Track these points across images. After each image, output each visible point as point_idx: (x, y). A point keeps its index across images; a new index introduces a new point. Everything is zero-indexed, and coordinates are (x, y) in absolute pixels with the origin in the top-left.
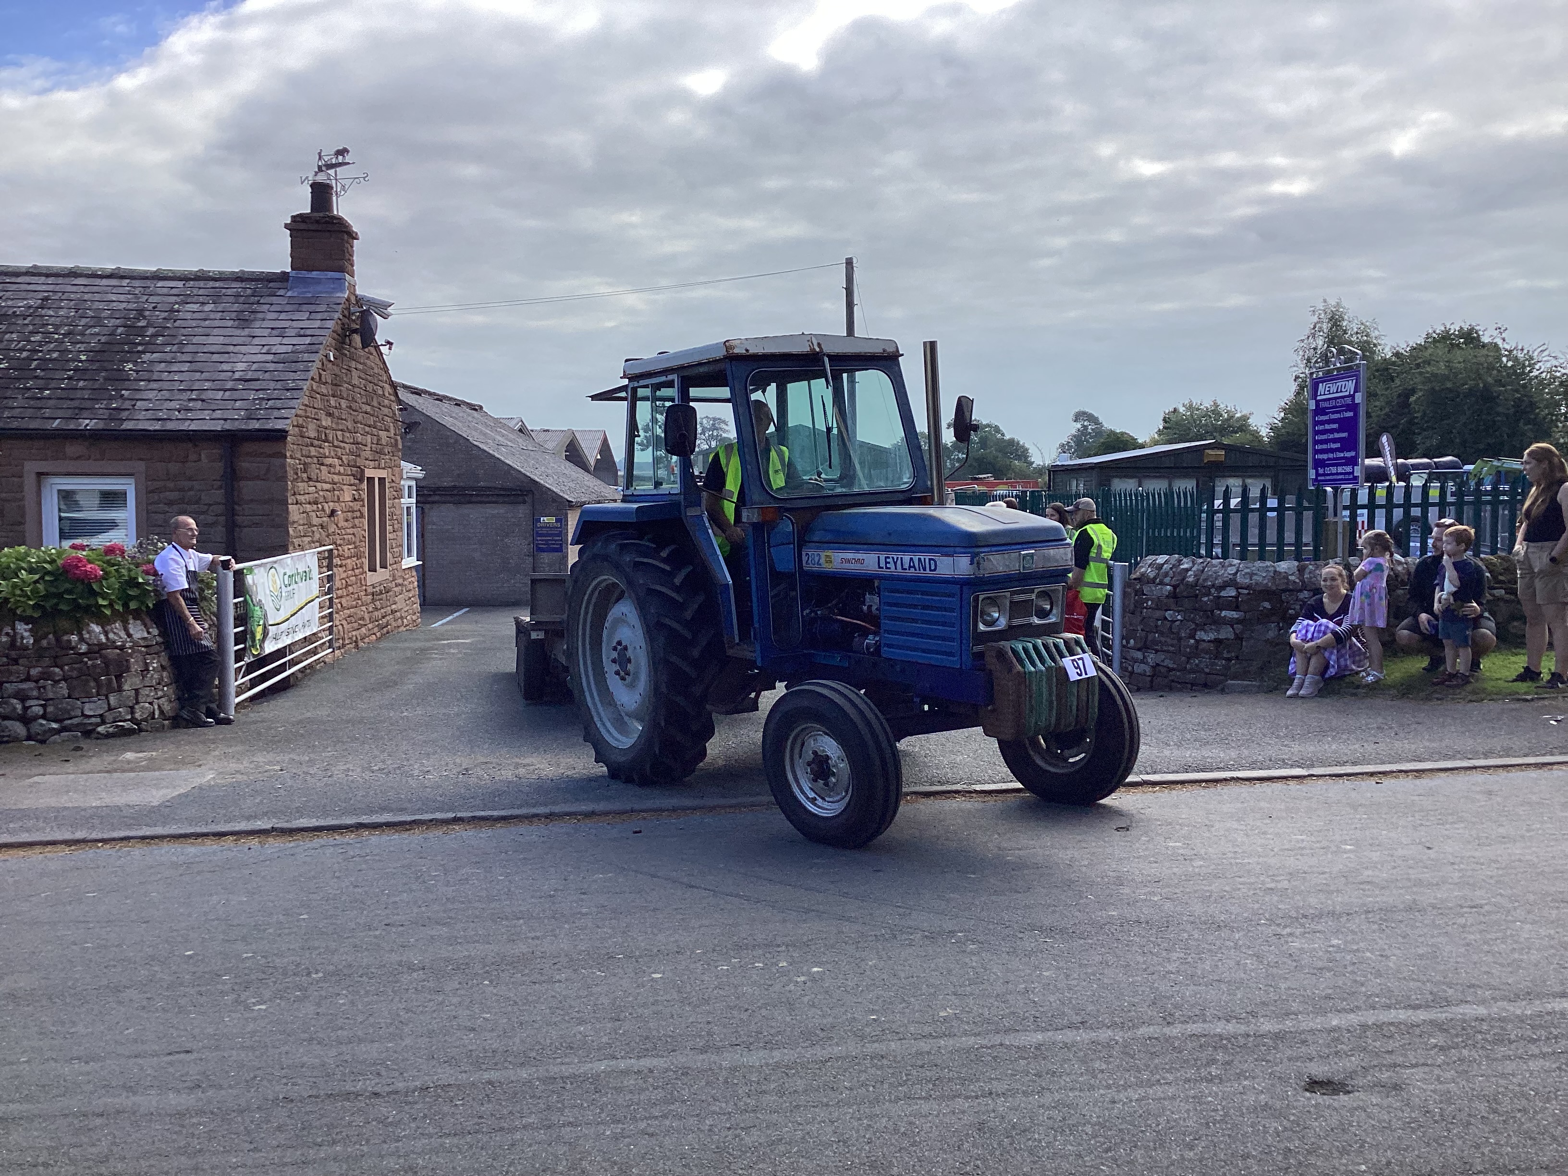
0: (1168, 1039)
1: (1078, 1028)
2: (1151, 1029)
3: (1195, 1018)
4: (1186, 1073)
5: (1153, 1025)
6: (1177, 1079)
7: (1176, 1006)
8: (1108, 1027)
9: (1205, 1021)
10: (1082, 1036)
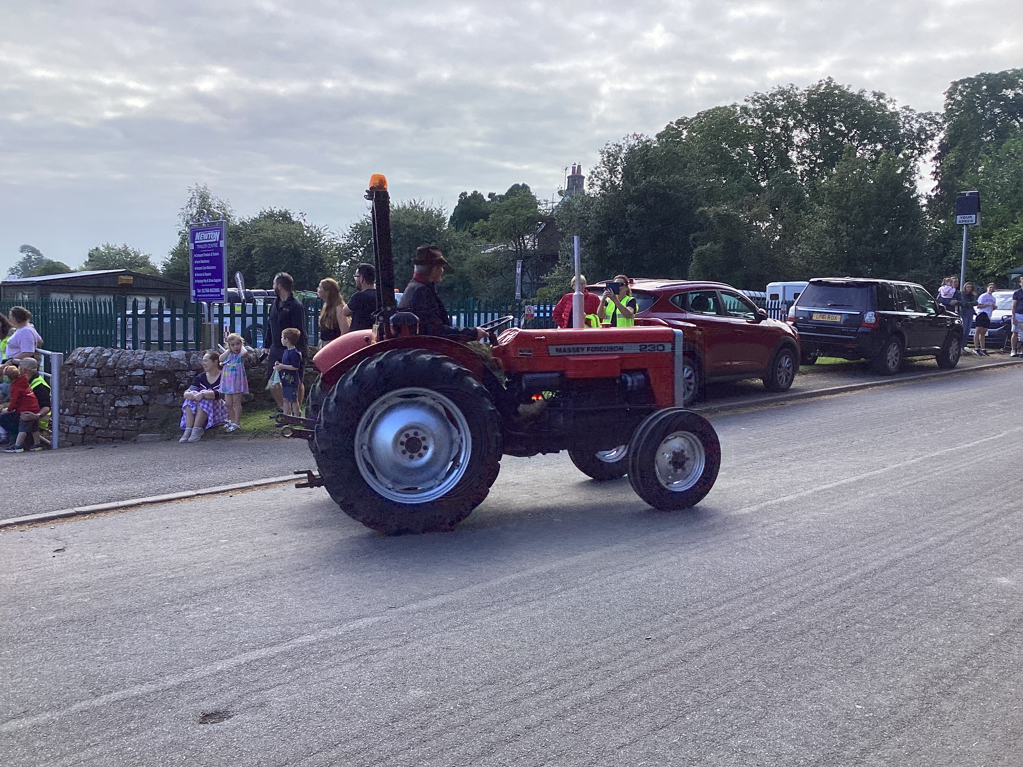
0: (96, 709)
1: (21, 718)
2: (83, 704)
3: (117, 687)
4: (111, 733)
5: (83, 700)
6: (103, 739)
7: (103, 681)
8: (47, 711)
9: (125, 688)
10: (26, 722)
